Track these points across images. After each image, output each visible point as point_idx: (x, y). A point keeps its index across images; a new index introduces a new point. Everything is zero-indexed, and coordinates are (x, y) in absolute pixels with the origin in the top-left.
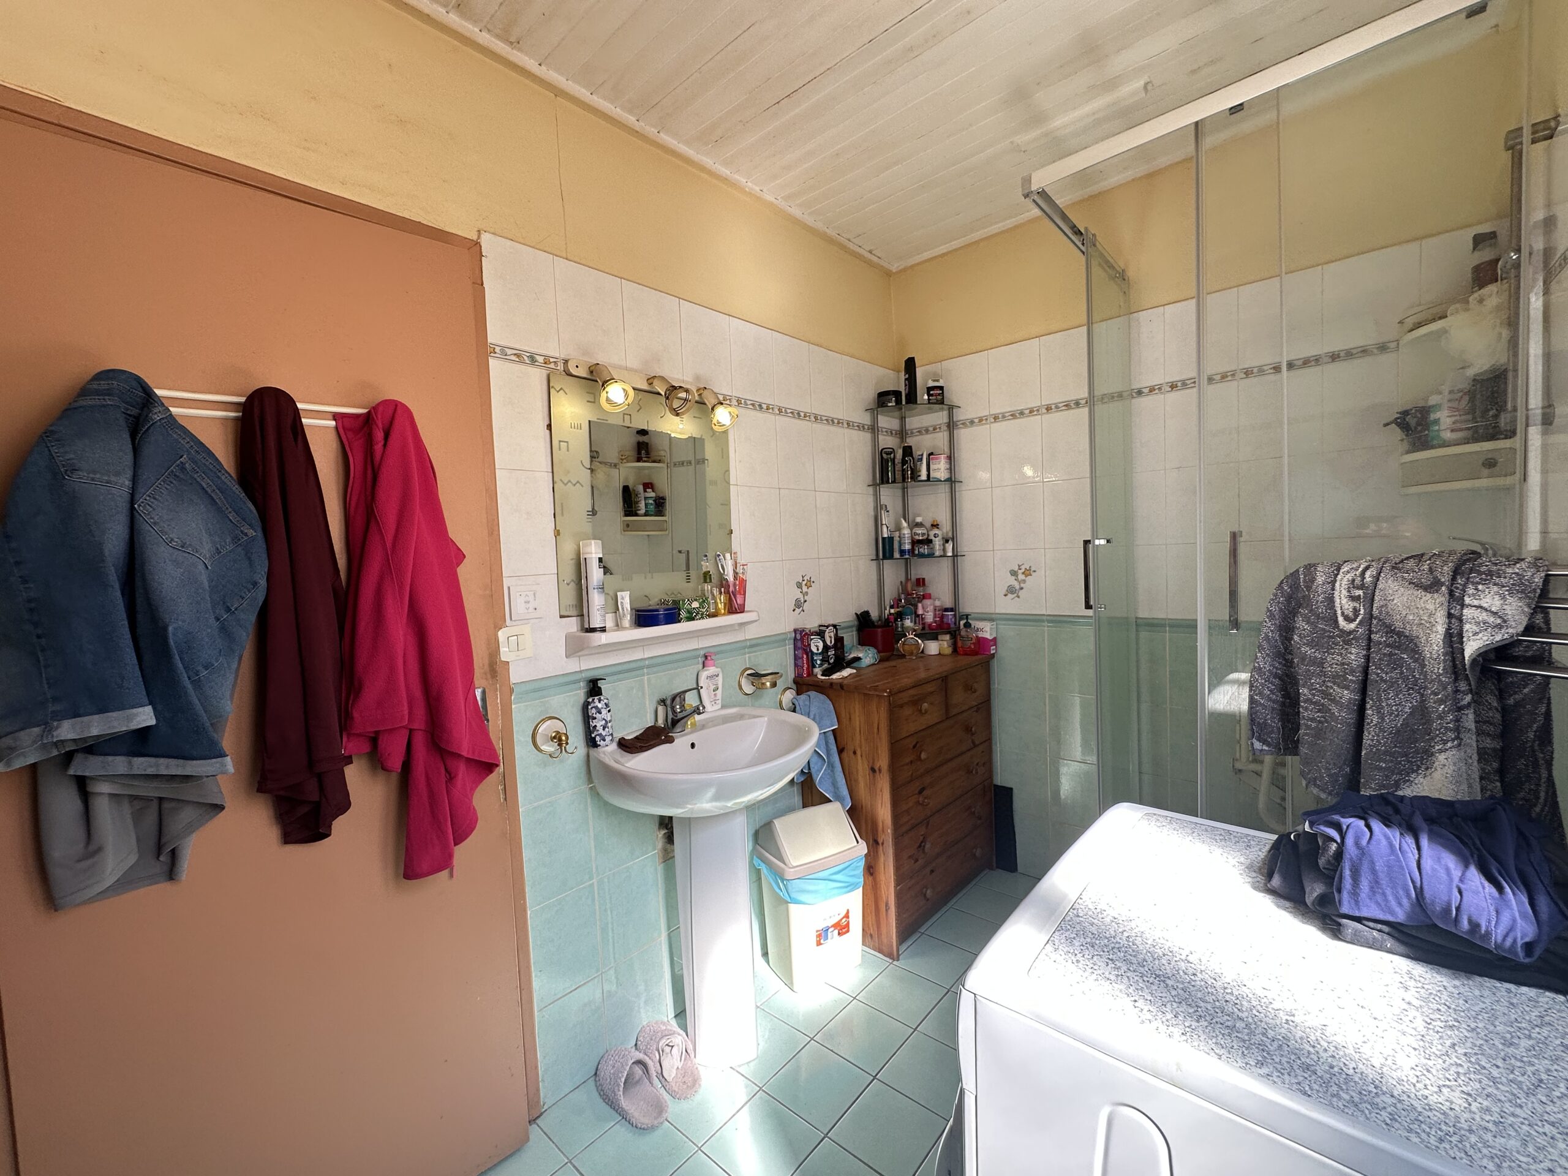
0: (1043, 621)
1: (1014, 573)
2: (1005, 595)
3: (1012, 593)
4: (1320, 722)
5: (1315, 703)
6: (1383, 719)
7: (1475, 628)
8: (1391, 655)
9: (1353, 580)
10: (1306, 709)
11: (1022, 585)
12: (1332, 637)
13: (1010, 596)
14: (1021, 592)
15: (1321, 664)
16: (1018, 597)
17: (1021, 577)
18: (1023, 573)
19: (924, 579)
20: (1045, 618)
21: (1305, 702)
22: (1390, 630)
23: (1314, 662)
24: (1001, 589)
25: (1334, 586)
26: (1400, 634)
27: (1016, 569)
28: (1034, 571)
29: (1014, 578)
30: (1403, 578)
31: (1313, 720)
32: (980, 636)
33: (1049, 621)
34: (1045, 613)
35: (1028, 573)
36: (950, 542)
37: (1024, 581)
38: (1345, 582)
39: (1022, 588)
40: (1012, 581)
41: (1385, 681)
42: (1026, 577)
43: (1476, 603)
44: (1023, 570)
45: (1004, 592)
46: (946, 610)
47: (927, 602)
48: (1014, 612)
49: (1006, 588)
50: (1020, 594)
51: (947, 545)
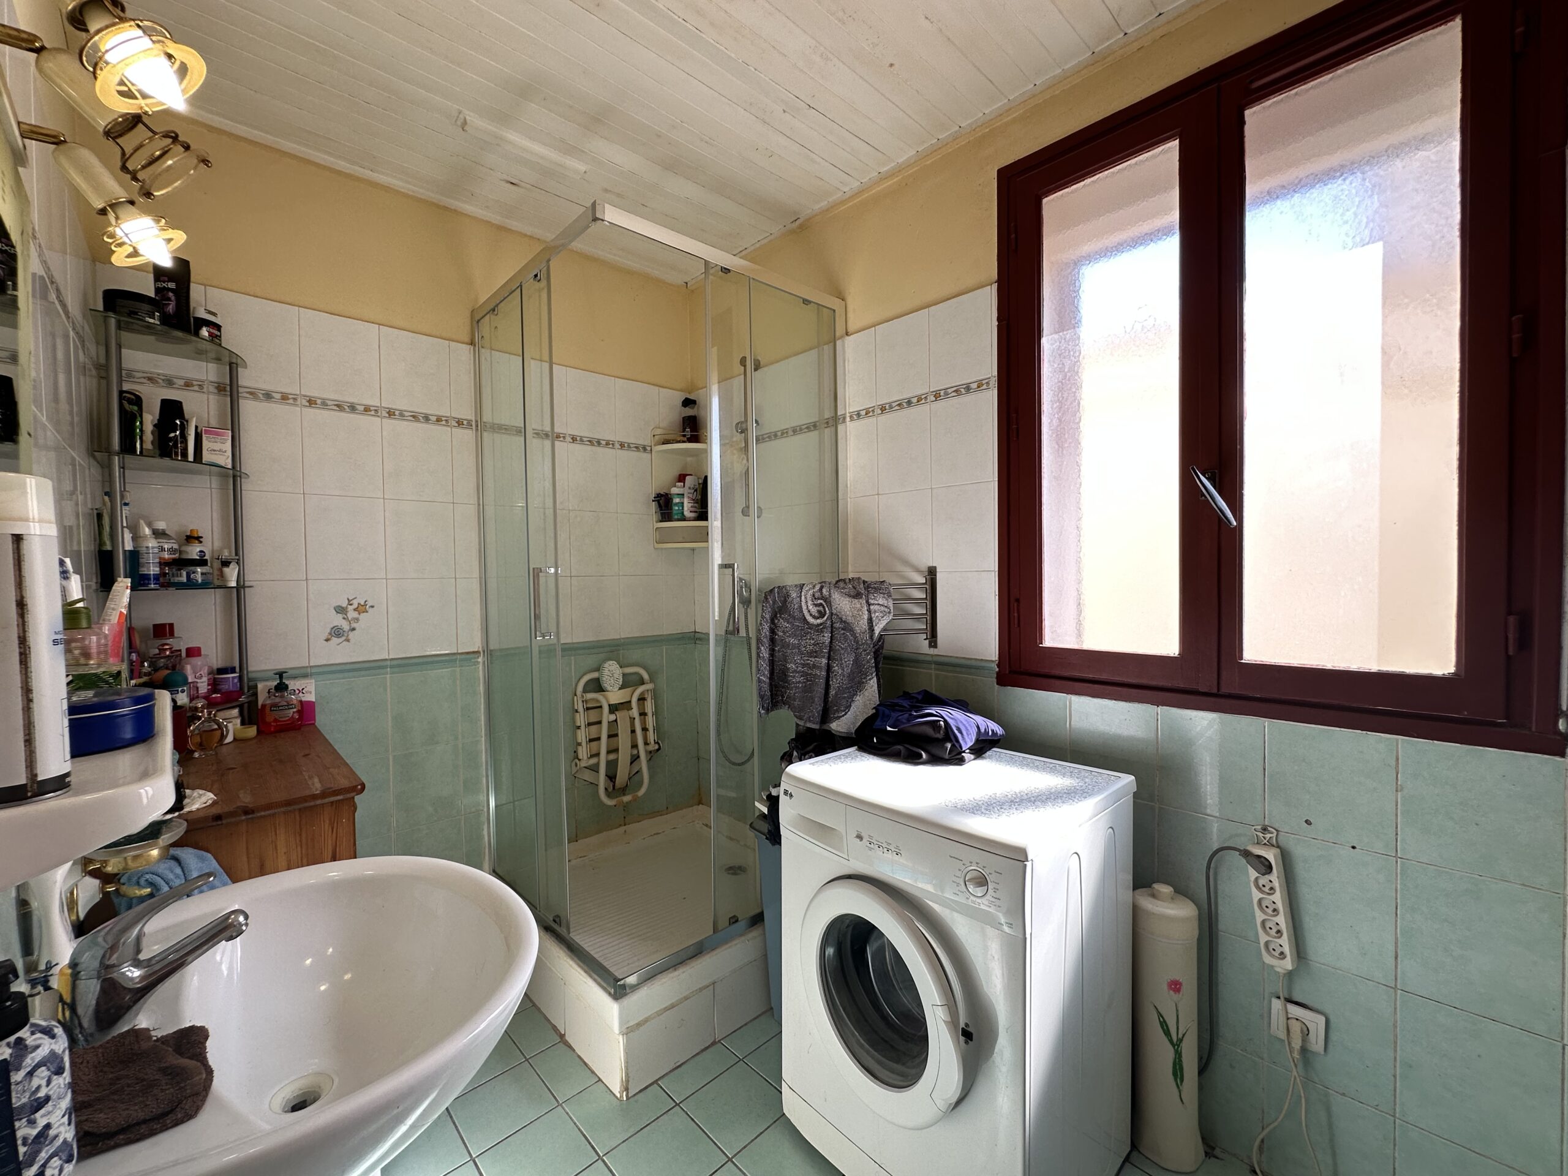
0: (385, 667)
1: (341, 610)
2: (327, 640)
3: (338, 636)
4: (804, 682)
5: (799, 672)
6: (844, 670)
7: (881, 615)
8: (844, 634)
9: (814, 595)
10: (794, 677)
11: (354, 625)
12: (803, 630)
13: (335, 640)
14: (351, 634)
15: (799, 646)
16: (348, 640)
17: (352, 614)
18: (355, 610)
19: (171, 626)
20: (388, 663)
21: (793, 673)
22: (842, 621)
23: (794, 646)
24: (320, 631)
25: (801, 598)
26: (845, 622)
27: (344, 604)
28: (372, 607)
29: (340, 616)
30: (842, 592)
31: (799, 682)
32: (303, 699)
33: (392, 667)
34: (387, 657)
35: (361, 609)
36: (233, 565)
37: (357, 620)
38: (809, 596)
39: (354, 629)
40: (338, 621)
41: (843, 649)
42: (359, 614)
43: (876, 602)
44: (355, 606)
45: (326, 635)
46: (222, 671)
47: (197, 661)
48: (345, 661)
49: (329, 631)
50: (350, 637)
51: (226, 570)
